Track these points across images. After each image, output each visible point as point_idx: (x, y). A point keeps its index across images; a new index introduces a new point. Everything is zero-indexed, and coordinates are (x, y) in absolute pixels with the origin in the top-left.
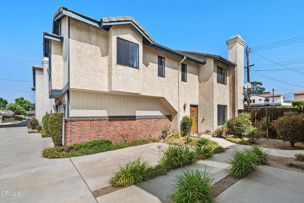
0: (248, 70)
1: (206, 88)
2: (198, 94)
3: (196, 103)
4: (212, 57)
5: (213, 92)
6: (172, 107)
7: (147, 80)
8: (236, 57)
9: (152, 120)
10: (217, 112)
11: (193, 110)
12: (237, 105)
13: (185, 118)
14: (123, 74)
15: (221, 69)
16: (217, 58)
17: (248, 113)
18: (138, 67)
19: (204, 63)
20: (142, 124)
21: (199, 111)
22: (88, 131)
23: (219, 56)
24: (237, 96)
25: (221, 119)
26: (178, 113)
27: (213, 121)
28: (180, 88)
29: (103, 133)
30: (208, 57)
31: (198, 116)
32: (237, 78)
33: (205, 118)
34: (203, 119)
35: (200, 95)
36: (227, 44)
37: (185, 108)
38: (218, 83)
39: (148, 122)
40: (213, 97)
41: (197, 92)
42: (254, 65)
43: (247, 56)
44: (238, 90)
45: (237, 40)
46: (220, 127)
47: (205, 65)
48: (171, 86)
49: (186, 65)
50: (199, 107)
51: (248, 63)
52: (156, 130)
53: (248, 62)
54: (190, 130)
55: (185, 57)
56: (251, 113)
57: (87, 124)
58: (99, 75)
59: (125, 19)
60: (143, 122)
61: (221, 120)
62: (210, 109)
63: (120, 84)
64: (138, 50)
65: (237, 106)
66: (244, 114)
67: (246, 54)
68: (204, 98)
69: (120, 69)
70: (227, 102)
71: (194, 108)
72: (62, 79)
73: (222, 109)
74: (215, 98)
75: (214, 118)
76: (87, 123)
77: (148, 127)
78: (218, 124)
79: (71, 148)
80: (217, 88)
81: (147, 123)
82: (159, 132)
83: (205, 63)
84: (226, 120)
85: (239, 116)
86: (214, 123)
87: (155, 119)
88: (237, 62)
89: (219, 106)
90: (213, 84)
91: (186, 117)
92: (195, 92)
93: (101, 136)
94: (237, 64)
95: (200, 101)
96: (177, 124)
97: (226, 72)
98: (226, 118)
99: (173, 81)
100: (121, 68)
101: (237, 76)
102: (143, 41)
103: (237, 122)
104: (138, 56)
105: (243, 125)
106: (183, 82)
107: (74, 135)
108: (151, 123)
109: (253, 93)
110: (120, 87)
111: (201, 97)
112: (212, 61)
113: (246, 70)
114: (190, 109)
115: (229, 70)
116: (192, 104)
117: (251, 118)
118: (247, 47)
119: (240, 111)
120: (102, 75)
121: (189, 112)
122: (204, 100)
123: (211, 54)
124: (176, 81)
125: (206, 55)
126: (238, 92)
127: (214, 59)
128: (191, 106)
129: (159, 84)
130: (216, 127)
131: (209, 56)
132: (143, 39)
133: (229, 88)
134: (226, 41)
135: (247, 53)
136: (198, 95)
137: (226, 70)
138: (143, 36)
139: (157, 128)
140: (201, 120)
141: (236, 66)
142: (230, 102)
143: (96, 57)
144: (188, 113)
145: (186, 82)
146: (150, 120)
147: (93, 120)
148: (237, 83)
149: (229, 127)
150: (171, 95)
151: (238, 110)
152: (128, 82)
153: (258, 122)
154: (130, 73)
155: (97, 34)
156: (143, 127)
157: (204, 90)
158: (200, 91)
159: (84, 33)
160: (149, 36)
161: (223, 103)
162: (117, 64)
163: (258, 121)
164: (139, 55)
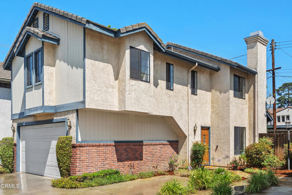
0: (274, 74)
1: (220, 103)
2: (210, 111)
3: (208, 124)
4: (228, 64)
5: (229, 110)
6: (181, 129)
7: (155, 95)
8: (257, 61)
9: (157, 147)
10: (234, 136)
11: (204, 134)
12: (258, 127)
13: (196, 145)
14: (135, 90)
15: (239, 77)
16: (234, 66)
17: (270, 138)
18: (149, 81)
19: (218, 70)
20: (147, 152)
21: (211, 135)
22: (94, 159)
23: (236, 63)
24: (258, 115)
25: (238, 146)
26: (188, 137)
27: (229, 148)
28: (190, 104)
29: (108, 162)
30: (223, 63)
31: (211, 142)
32: (257, 90)
33: (219, 145)
34: (217, 146)
35: (212, 112)
36: (246, 42)
37: (195, 131)
38: (234, 98)
39: (154, 149)
40: (229, 116)
41: (209, 109)
42: (280, 68)
43: (272, 53)
44: (259, 106)
45: (258, 38)
46: (238, 157)
47: (220, 72)
48: (180, 101)
49: (197, 72)
50: (211, 129)
51: (273, 64)
52: (161, 160)
53: (274, 62)
54: (203, 160)
55: (197, 64)
56: (274, 138)
57: (94, 151)
58: (111, 91)
59: (140, 27)
60: (148, 149)
61: (238, 148)
62: (226, 132)
63: (133, 102)
64: (149, 59)
65: (258, 129)
66: (265, 139)
67: (270, 50)
68: (218, 117)
69: (133, 85)
70: (245, 123)
71: (206, 131)
72: (55, 92)
73: (239, 132)
74: (231, 118)
75: (231, 144)
76: (94, 149)
77: (153, 155)
78: (236, 153)
79: (85, 178)
80: (234, 104)
81: (152, 150)
82: (165, 163)
83: (220, 69)
84: (244, 148)
85: (259, 142)
86: (230, 151)
87: (161, 145)
88: (258, 69)
89: (236, 128)
90: (229, 99)
91: (197, 142)
92: (207, 108)
93: (106, 166)
94: (258, 72)
95: (213, 122)
96: (186, 153)
97: (244, 83)
98: (244, 144)
99: (182, 95)
100: (133, 83)
101: (257, 88)
102: (154, 47)
103: (256, 149)
104: (149, 67)
105: (263, 153)
106: (193, 96)
107: (82, 164)
108: (156, 150)
109: (288, 102)
110: (133, 106)
111: (213, 116)
112: (227, 67)
113: (271, 75)
114: (201, 133)
115: (248, 79)
116: (203, 125)
117: (273, 144)
118: (272, 41)
119: (261, 136)
120: (113, 91)
121: (200, 136)
122: (218, 120)
123: (226, 60)
124: (185, 95)
125: (220, 60)
126: (259, 109)
127: (230, 66)
128: (203, 128)
129: (167, 99)
130: (232, 156)
131: (225, 61)
132: (154, 45)
133: (248, 103)
134: (245, 39)
135: (272, 49)
136: (210, 113)
137: (245, 78)
138: (154, 41)
139: (162, 157)
140: (215, 148)
141: (256, 75)
142: (249, 122)
143: (108, 70)
144: (198, 138)
145: (197, 95)
146: (155, 147)
147: (99, 146)
148: (257, 98)
149: (247, 156)
150: (179, 114)
151: (259, 134)
152: (140, 100)
153: (281, 150)
154: (142, 88)
155: (108, 42)
156: (148, 156)
157: (217, 106)
158: (213, 107)
159: (97, 42)
160: (161, 43)
161: (241, 124)
162: (130, 79)
163: (281, 148)
164: (150, 65)
